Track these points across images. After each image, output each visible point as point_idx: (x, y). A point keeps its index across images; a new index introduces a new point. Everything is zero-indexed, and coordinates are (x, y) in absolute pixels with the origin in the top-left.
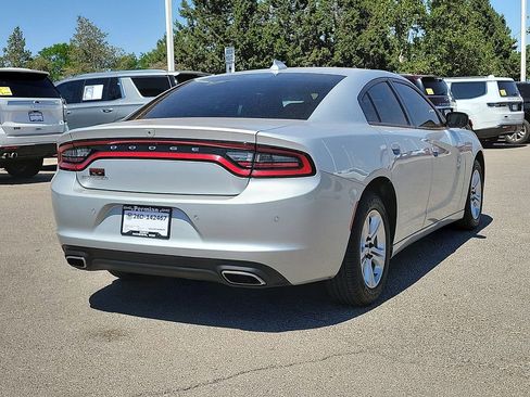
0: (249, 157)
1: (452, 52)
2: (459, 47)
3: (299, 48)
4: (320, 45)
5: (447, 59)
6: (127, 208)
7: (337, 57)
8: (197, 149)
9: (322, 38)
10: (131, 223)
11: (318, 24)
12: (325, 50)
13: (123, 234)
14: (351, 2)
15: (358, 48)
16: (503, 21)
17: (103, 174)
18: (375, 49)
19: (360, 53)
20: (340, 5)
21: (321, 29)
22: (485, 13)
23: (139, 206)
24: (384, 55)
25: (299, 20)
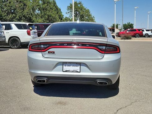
0: (104, 48)
1: (48, 17)
2: (50, 16)
3: (6, 14)
4: (12, 13)
5: (47, 19)
6: (64, 64)
7: (17, 17)
8: (88, 45)
9: (13, 11)
10: (66, 68)
11: (12, 7)
12: (14, 15)
13: (63, 71)
14: (21, 1)
15: (23, 15)
16: (60, 10)
17: (54, 53)
18: (28, 15)
19: (24, 16)
20: (17, 2)
21: (12, 8)
22: (56, 7)
23: (69, 63)
24: (31, 17)
25: (5, 5)
